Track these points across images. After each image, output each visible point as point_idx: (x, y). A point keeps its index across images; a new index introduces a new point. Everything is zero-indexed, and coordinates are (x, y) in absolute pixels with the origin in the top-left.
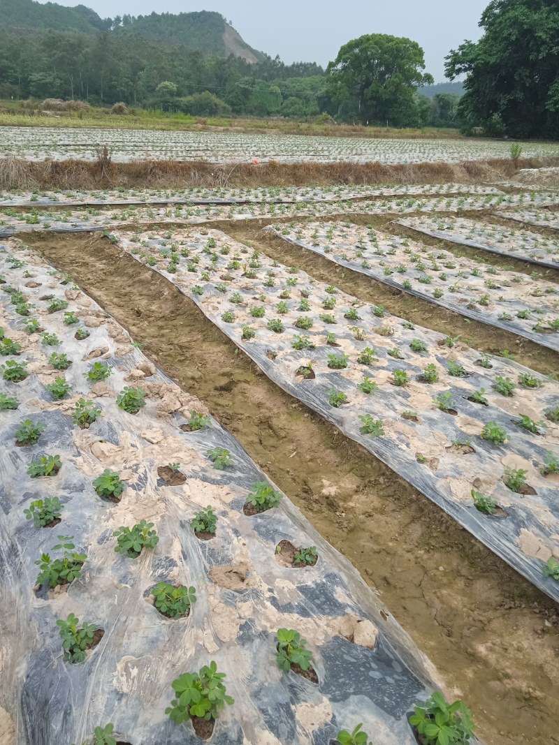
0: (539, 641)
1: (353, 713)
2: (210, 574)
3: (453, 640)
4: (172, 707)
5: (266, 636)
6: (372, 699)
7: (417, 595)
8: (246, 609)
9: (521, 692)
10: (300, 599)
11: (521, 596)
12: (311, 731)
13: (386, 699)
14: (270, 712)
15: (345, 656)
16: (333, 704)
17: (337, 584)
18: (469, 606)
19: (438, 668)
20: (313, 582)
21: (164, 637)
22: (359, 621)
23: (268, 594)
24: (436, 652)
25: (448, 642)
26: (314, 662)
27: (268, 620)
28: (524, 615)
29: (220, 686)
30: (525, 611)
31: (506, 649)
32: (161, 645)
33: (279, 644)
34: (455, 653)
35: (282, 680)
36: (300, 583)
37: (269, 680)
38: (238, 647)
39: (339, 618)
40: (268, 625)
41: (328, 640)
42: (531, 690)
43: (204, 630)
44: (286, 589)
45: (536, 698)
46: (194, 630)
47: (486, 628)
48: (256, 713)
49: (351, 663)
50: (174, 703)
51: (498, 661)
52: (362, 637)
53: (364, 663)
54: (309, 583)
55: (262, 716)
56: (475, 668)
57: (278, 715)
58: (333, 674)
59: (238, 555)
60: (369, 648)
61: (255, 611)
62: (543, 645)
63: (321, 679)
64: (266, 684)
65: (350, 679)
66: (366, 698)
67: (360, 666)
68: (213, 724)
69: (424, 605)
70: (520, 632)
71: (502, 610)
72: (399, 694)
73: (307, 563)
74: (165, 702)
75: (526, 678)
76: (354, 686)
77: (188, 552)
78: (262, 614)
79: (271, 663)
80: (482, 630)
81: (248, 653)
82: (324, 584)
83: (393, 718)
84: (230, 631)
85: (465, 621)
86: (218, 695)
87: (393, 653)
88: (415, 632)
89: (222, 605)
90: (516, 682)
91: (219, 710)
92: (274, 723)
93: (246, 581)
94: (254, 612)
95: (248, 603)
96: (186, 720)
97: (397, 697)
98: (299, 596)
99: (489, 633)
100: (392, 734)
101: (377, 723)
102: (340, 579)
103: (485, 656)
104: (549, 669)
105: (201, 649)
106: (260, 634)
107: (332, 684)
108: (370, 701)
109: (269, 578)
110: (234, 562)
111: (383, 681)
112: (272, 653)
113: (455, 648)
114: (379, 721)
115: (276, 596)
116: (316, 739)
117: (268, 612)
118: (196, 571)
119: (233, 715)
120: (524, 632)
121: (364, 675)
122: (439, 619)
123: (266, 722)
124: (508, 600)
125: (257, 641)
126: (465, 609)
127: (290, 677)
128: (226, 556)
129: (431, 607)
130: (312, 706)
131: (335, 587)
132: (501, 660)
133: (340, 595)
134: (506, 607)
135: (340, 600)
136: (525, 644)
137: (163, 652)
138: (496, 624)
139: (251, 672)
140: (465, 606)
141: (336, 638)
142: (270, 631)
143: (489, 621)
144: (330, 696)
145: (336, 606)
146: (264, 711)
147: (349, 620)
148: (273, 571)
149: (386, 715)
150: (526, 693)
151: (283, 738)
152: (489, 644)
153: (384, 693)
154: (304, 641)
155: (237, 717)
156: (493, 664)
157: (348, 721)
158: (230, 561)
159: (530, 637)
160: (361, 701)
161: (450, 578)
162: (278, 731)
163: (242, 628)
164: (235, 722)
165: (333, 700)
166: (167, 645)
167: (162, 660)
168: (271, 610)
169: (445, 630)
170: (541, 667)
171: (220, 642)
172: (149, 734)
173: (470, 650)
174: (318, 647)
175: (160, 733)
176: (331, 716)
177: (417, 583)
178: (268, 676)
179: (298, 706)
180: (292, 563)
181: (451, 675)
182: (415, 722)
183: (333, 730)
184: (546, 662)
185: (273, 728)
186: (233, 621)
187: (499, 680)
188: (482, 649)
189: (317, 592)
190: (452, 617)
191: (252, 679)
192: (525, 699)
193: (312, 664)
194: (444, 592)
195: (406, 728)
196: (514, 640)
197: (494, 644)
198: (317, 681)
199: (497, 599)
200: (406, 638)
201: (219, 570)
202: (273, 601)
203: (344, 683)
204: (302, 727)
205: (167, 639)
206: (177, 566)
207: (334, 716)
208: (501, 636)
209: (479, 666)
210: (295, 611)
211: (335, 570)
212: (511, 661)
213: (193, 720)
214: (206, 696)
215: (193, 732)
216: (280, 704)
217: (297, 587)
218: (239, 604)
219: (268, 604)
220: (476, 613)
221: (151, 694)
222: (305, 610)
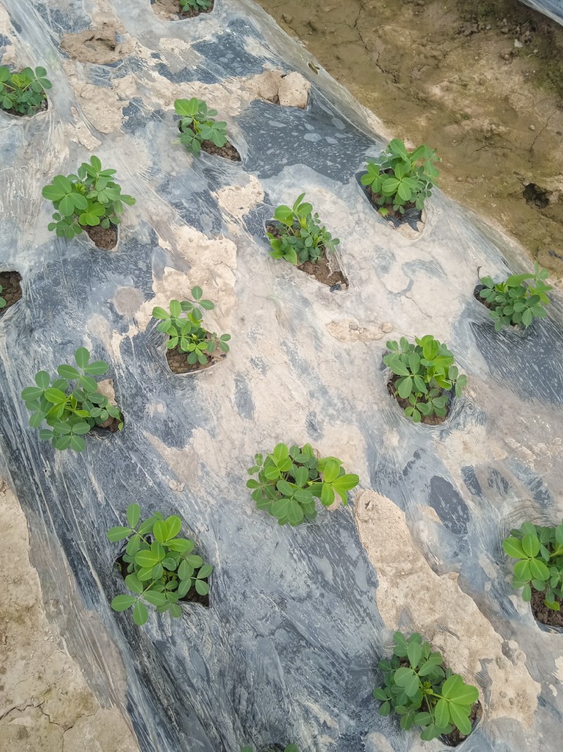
0: (505, 68)
1: (290, 186)
2: (63, 47)
3: (400, 86)
4: (56, 222)
5: (162, 116)
6: (311, 167)
7: (354, 38)
8: (126, 86)
9: (482, 131)
10: (200, 60)
11: (486, 14)
12: (240, 217)
13: (329, 163)
14: (185, 204)
15: (271, 122)
16: (263, 181)
17: (246, 33)
18: (419, 41)
19: (384, 122)
20: (213, 35)
21: (21, 141)
22: (283, 76)
23: (153, 62)
24: (380, 104)
25: (395, 90)
26: (231, 136)
27: (160, 95)
28: (488, 39)
29: (111, 185)
30: (491, 33)
31: (465, 86)
32: (20, 153)
33: (181, 122)
34: (403, 102)
35: (193, 166)
36: (195, 39)
37: (177, 169)
38: (127, 136)
39: (256, 76)
40: (162, 102)
41: (246, 107)
42: (494, 127)
43: (74, 123)
44: (177, 51)
45: (499, 135)
46: (62, 127)
47: (440, 65)
48: (168, 209)
49: (279, 129)
50: (56, 216)
51: (455, 100)
52: (290, 96)
53: (297, 126)
54: (209, 38)
55: (177, 213)
56: (428, 114)
57: (196, 206)
58: (258, 147)
59: (97, 14)
60: (301, 108)
61: (139, 87)
62: (511, 72)
63: (243, 155)
64: (174, 174)
65: (281, 148)
66: (304, 167)
67: (291, 130)
68: (116, 232)
69: (362, 50)
70: (483, 62)
71: (462, 38)
72: (345, 154)
73: (201, 9)
74: (45, 218)
75: (487, 114)
76: (287, 156)
77: (20, 20)
78: (150, 90)
79: (175, 148)
80: (436, 67)
81: (141, 141)
82: (229, 35)
83: (339, 183)
84: (112, 119)
85: (415, 60)
86: (112, 197)
87: (331, 109)
88: (354, 84)
89: (91, 87)
90: (476, 121)
91: (119, 213)
92: (193, 215)
93: (118, 49)
94: (138, 89)
95: (127, 77)
96: (79, 233)
97: (343, 159)
98: (197, 58)
99: (443, 69)
100: (340, 200)
101: (320, 192)
102: (251, 25)
103: (440, 99)
104: (515, 100)
105: (77, 148)
106: (153, 116)
107: (258, 158)
108: (309, 169)
109: (150, 39)
110: (94, 24)
111: (323, 143)
112: (174, 134)
113: (403, 95)
114: (323, 190)
115: (165, 62)
116: (248, 224)
117: (157, 85)
118: (39, 45)
119: (138, 216)
120: (487, 61)
121: (298, 140)
122: (382, 64)
123: (183, 217)
124: (468, 24)
125: (151, 124)
126: (414, 46)
127: (203, 160)
128: (80, 17)
129: (371, 51)
130: (237, 188)
131: (245, 37)
132: (459, 99)
133: (253, 47)
134: (467, 33)
135: (254, 54)
136: (489, 75)
137: (26, 161)
138: (453, 58)
139: (151, 164)
140: (414, 42)
141: (256, 102)
142: (166, 109)
143: (445, 55)
144: (258, 173)
145: (250, 62)
146: (178, 206)
147: (270, 76)
148: (153, 28)
149: (331, 181)
150: (488, 131)
151: (208, 231)
152: (445, 83)
153: (325, 156)
154: (214, 112)
155: (145, 219)
156: (450, 105)
157: (285, 197)
158: (87, 24)
159: (495, 66)
160: (298, 171)
161: (394, 8)
162: (199, 224)
163: (126, 111)
164: (143, 224)
165: (263, 176)
166: (29, 151)
167: (27, 171)
168: (162, 82)
169: (390, 76)
170: (506, 99)
171: (101, 135)
172: (36, 258)
173: (421, 95)
174: (233, 117)
175: (50, 253)
176: (263, 195)
177: (351, 22)
178: (174, 164)
179: (220, 191)
180: (178, 13)
181: (400, 127)
182: (366, 182)
183: (267, 211)
184: (513, 91)
185: (192, 221)
186: (112, 105)
187: (457, 122)
188: (436, 91)
189: (221, 47)
190: (398, 58)
191: (153, 171)
192: (486, 138)
193: (229, 140)
194: (388, 28)
195: (357, 191)
196: (475, 72)
197: (451, 82)
198: (239, 159)
199: (455, 25)
200: (344, 93)
201: (75, 40)
202: (162, 69)
203: (274, 155)
204: (228, 214)
205: (25, 143)
206: (10, 43)
207: (267, 195)
208: (460, 70)
209: (434, 112)
210: (195, 77)
211: (241, 15)
212: (471, 98)
213: (89, 232)
214: (95, 201)
215: (92, 244)
216: (197, 194)
217: (192, 46)
218: (115, 82)
219: (156, 74)
220: (428, 48)
221: (25, 213)
222: (209, 73)
